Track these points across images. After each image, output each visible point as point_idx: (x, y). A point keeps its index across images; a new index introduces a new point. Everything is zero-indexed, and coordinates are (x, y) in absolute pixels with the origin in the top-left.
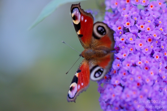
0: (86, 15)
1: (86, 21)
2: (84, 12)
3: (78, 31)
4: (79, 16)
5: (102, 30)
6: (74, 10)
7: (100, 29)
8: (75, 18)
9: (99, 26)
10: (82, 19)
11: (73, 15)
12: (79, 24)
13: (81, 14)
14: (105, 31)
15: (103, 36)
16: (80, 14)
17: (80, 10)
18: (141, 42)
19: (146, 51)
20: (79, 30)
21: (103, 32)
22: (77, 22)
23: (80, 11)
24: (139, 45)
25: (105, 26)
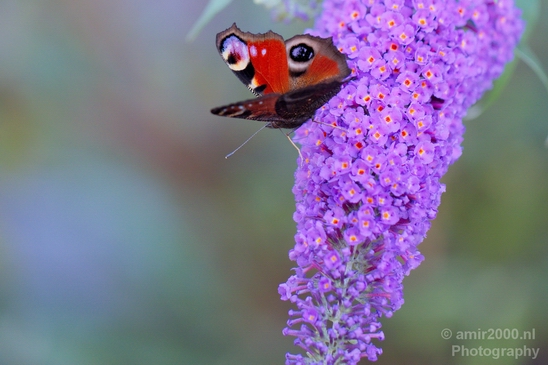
0: (263, 40)
1: (264, 52)
2: (254, 36)
3: (250, 82)
4: (244, 50)
5: (303, 52)
6: (225, 45)
7: (296, 53)
8: (233, 59)
9: (294, 48)
10: (254, 51)
11: (226, 55)
12: (250, 66)
13: (246, 43)
14: (310, 49)
15: (311, 62)
16: (244, 46)
17: (242, 37)
18: (372, 53)
19: (382, 72)
20: (251, 78)
21: (308, 54)
22: (241, 66)
23: (241, 40)
24: (368, 60)
25: (305, 41)
